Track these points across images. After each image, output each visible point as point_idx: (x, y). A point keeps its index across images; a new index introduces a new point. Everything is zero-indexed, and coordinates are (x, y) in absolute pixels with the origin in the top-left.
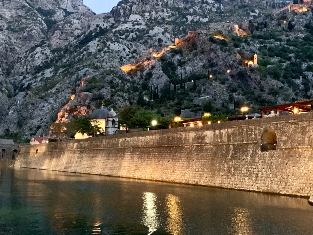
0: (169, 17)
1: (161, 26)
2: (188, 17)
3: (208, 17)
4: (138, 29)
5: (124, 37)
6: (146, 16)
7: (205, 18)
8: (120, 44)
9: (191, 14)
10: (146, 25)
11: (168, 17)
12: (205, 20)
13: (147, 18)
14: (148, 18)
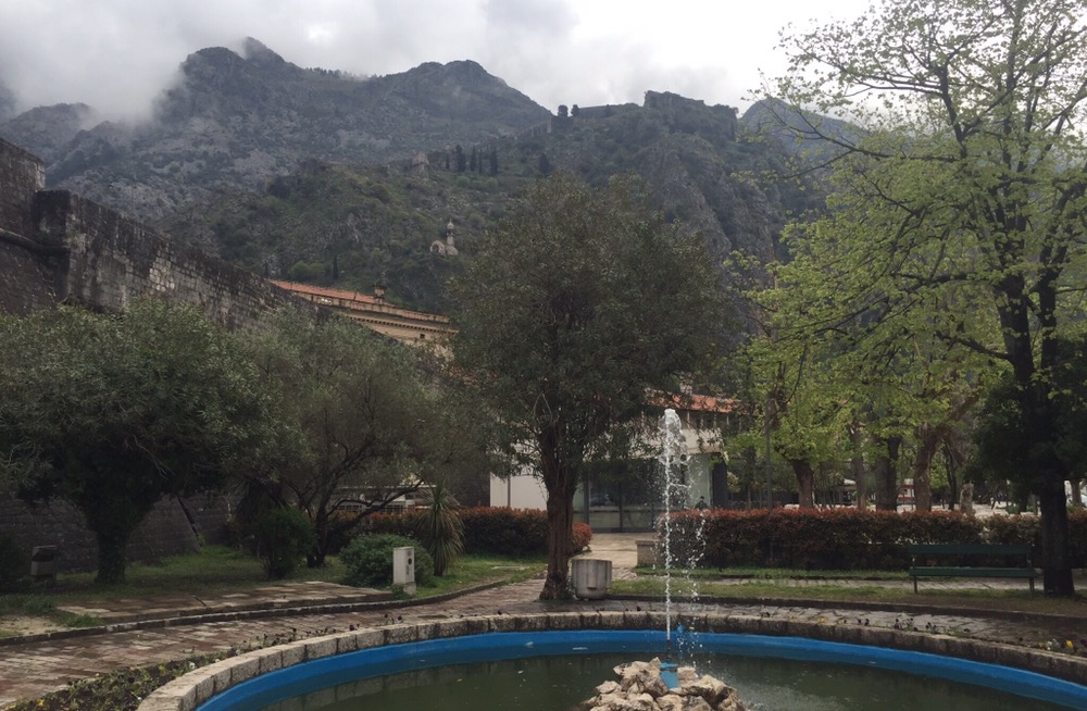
0: (294, 130)
1: (272, 149)
2: (342, 133)
3: (390, 136)
4: (206, 153)
5: (166, 170)
6: (232, 124)
7: (383, 138)
8: (150, 188)
9: (347, 128)
10: (231, 145)
11: (291, 130)
12: (383, 143)
13: (234, 128)
14: (238, 129)
